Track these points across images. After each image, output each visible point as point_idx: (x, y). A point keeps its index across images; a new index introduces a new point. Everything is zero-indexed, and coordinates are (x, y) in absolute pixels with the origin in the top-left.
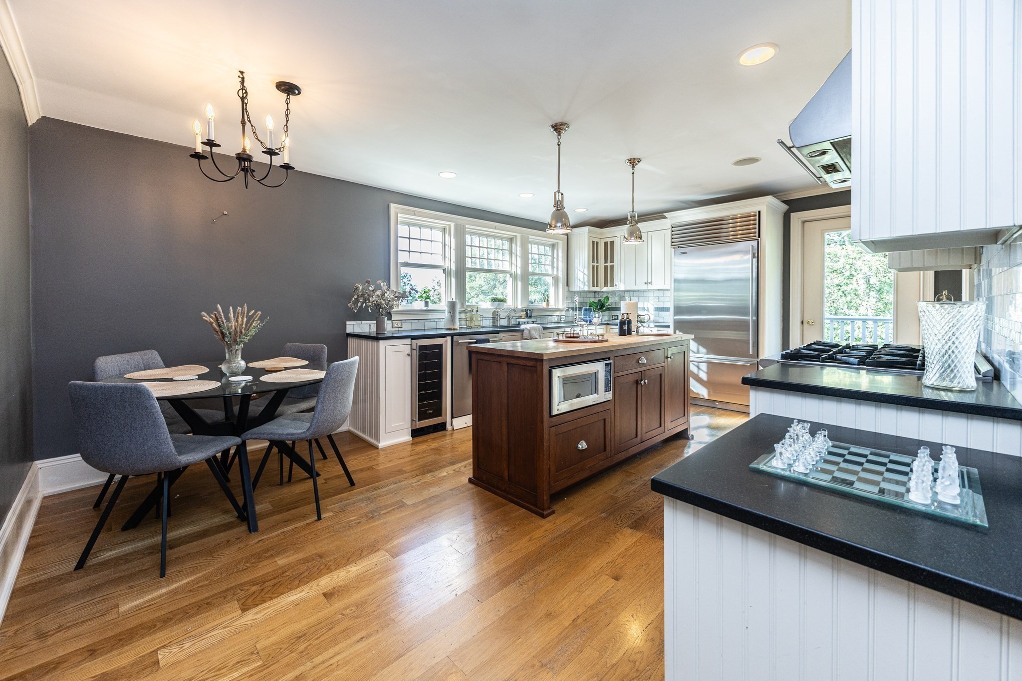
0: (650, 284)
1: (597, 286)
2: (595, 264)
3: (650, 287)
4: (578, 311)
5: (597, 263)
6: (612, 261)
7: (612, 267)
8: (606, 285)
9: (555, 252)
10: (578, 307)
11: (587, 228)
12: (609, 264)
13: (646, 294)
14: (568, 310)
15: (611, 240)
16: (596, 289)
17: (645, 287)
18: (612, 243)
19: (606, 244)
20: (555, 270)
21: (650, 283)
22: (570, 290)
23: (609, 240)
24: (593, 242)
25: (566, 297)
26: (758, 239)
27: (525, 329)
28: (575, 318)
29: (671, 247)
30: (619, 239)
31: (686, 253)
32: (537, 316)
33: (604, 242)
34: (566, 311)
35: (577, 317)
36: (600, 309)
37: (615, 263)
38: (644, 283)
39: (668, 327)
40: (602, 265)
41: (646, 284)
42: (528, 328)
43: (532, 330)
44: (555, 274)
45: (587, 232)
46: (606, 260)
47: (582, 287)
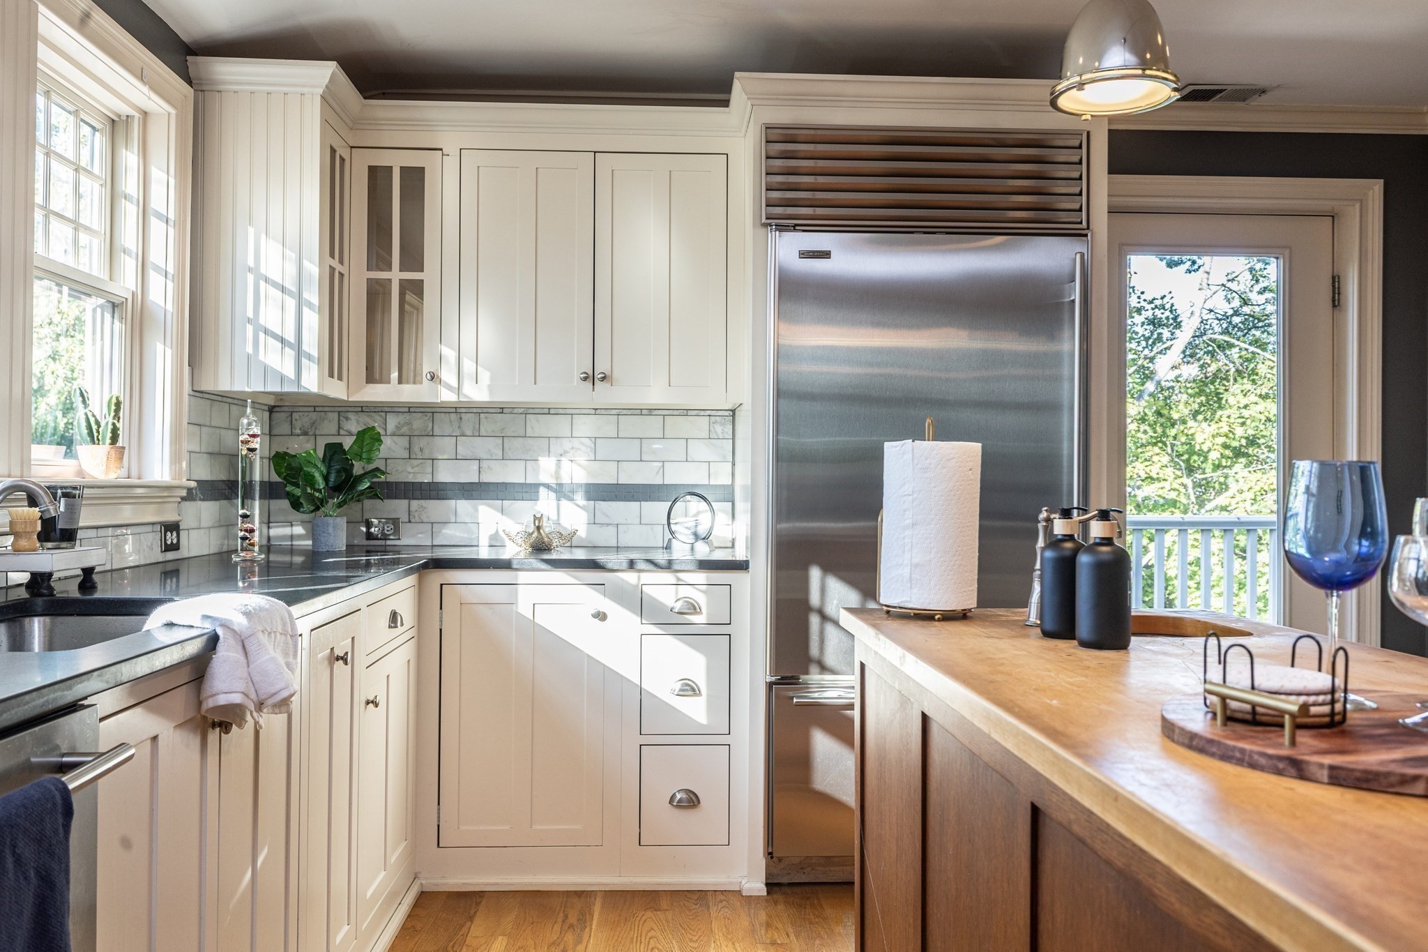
0: (604, 385)
1: (341, 378)
2: (335, 263)
3: (604, 395)
4: (257, 503)
5: (341, 262)
6: (413, 258)
7: (416, 288)
8: (372, 376)
10: (257, 477)
11: (323, 73)
12: (396, 275)
13: (536, 425)
14: (190, 496)
15: (413, 160)
16: (337, 390)
17: (582, 395)
18: (414, 179)
19: (378, 177)
20: (129, 266)
21: (603, 379)
22: (207, 386)
23: (396, 161)
24: (333, 151)
25: (185, 421)
26: (1086, 235)
27: (220, 632)
28: (244, 539)
29: (764, 220)
30: (451, 164)
31: (825, 255)
32: (92, 533)
33: (369, 166)
34: (183, 499)
35: (252, 531)
36: (337, 489)
37: (428, 276)
38: (577, 376)
39: (742, 566)
40: (359, 275)
41: (585, 379)
42: (240, 621)
43: (260, 635)
44: (126, 284)
45: (321, 91)
46: (378, 254)
47: (290, 372)
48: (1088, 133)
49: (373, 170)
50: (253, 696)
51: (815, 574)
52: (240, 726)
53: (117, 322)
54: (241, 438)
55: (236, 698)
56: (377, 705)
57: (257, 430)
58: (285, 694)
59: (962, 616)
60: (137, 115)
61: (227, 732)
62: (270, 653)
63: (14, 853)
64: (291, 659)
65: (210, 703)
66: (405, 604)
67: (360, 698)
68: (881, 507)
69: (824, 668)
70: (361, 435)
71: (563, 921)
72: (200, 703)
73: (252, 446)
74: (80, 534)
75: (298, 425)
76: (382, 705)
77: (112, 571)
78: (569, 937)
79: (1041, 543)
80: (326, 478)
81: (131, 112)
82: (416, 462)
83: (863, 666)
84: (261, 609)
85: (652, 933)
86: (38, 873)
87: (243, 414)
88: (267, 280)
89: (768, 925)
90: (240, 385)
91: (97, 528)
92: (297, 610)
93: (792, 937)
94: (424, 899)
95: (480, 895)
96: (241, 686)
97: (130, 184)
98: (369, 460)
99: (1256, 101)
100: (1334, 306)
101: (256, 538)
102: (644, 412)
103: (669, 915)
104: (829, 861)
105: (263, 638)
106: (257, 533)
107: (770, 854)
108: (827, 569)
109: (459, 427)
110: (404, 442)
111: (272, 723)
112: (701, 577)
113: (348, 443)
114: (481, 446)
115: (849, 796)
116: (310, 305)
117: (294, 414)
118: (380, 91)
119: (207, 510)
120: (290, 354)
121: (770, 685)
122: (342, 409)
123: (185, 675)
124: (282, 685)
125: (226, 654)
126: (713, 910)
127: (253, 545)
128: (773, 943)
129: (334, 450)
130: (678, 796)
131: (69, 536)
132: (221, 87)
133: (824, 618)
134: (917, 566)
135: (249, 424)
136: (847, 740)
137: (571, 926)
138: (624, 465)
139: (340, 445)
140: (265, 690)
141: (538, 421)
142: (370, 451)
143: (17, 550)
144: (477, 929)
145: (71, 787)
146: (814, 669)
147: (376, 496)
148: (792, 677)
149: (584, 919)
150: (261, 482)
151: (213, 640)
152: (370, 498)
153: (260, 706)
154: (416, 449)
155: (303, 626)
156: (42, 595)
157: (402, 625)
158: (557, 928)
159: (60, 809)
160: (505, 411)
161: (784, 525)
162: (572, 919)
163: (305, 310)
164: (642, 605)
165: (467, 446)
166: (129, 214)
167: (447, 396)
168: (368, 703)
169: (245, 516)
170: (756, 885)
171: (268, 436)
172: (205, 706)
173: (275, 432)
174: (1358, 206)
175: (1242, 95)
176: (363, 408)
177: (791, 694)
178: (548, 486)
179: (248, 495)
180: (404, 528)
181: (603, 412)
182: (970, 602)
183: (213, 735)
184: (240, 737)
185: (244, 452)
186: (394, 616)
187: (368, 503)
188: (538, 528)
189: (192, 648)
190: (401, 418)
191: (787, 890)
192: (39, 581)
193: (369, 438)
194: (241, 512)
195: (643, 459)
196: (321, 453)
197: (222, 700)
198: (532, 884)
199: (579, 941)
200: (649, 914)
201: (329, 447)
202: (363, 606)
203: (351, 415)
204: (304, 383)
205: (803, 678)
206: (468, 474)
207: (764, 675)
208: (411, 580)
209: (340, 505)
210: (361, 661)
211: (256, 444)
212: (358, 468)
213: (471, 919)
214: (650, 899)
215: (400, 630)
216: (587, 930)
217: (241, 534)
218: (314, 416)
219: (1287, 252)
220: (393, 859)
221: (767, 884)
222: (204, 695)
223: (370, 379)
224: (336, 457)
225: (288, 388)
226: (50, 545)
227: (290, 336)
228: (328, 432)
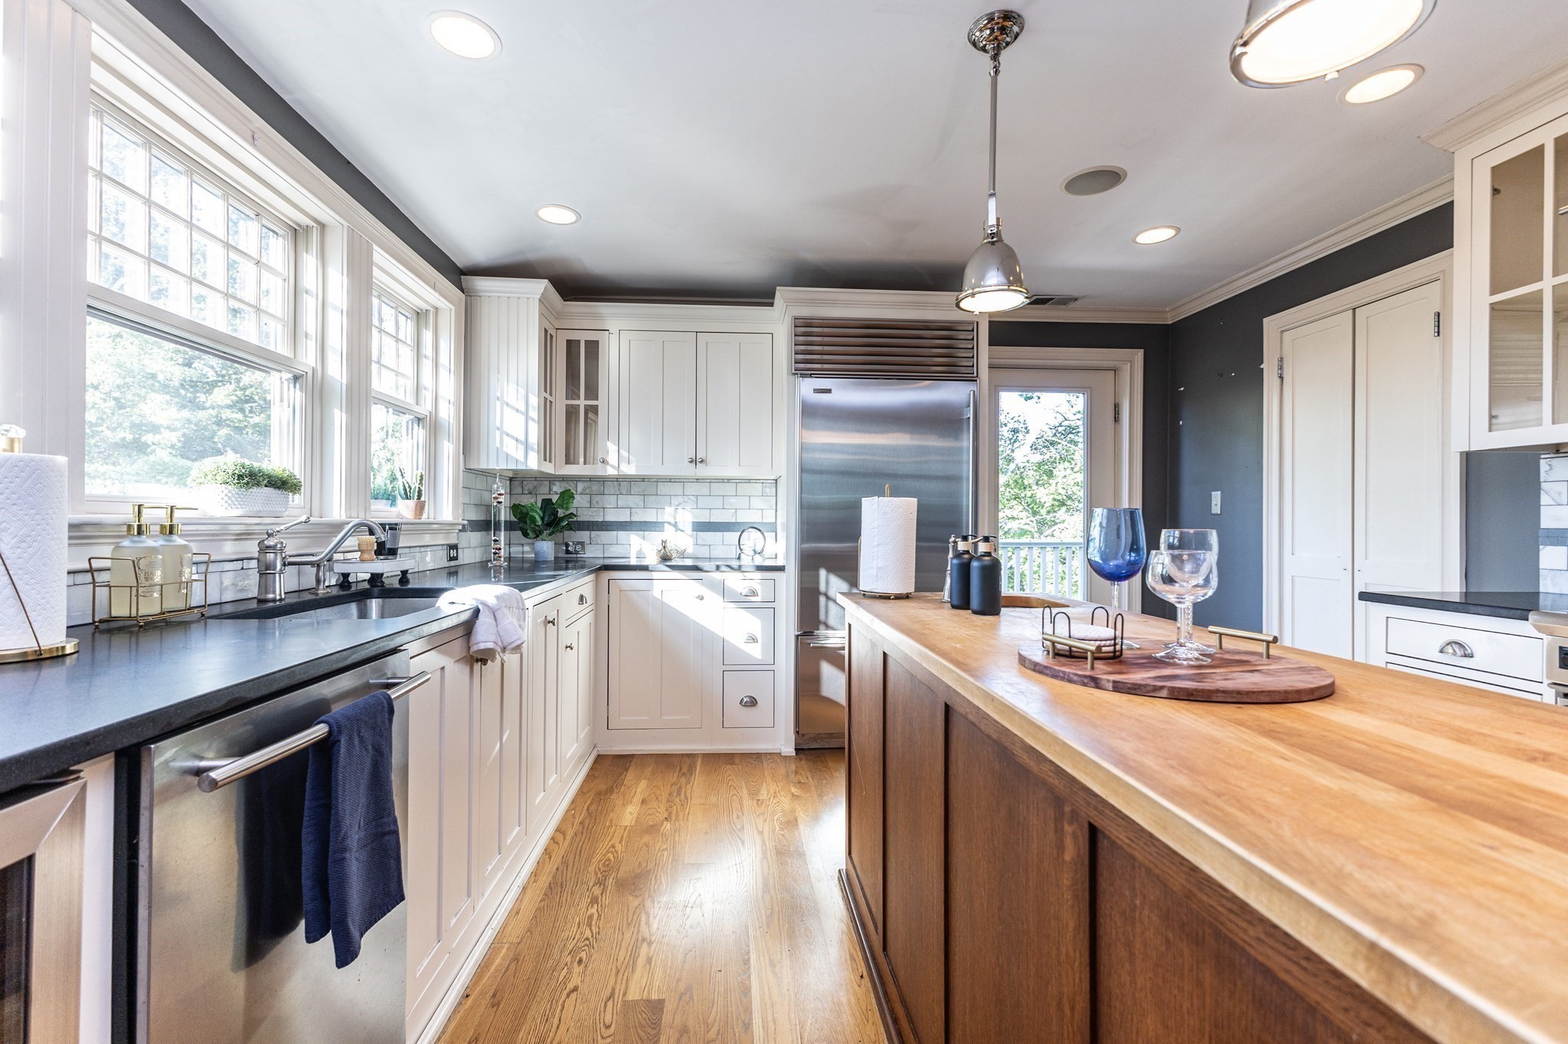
0: (703, 465)
1: (550, 462)
2: (547, 395)
3: (702, 471)
4: (503, 533)
5: (551, 394)
6: (592, 392)
7: (594, 409)
8: (569, 461)
9: (428, 336)
10: (503, 518)
11: (541, 286)
12: (582, 402)
13: (663, 488)
14: (463, 529)
15: (592, 336)
16: (549, 468)
17: (690, 471)
18: (593, 347)
19: (572, 346)
20: (428, 397)
21: (702, 461)
22: (473, 466)
23: (583, 337)
24: (546, 331)
25: (461, 486)
26: (976, 381)
27: (480, 607)
28: (495, 553)
29: (793, 371)
30: (614, 339)
31: (829, 391)
32: (407, 550)
33: (567, 340)
34: (460, 531)
35: (500, 549)
36: (549, 525)
37: (601, 403)
38: (686, 460)
39: (781, 569)
40: (561, 403)
41: (691, 462)
42: (492, 601)
43: (504, 609)
44: (426, 408)
45: (539, 297)
46: (572, 391)
47: (521, 458)
48: (977, 323)
49: (569, 342)
50: (500, 644)
51: (823, 573)
52: (492, 661)
53: (420, 428)
54: (493, 496)
55: (490, 645)
56: (572, 649)
57: (502, 492)
58: (518, 642)
59: (906, 597)
60: (432, 310)
61: (485, 665)
62: (509, 620)
63: (359, 736)
64: (522, 623)
65: (474, 648)
66: (588, 591)
67: (562, 646)
68: (860, 535)
69: (827, 627)
70: (562, 494)
71: (679, 771)
72: (469, 648)
73: (500, 500)
74: (399, 551)
75: (526, 488)
76: (575, 649)
77: (419, 572)
78: (683, 780)
79: (951, 555)
80: (542, 519)
81: (429, 308)
82: (594, 510)
83: (850, 625)
84: (505, 594)
85: (730, 777)
86: (373, 746)
87: (494, 482)
88: (508, 405)
89: (796, 772)
90: (493, 465)
91: (410, 547)
92: (525, 594)
93: (810, 778)
94: (600, 758)
95: (632, 756)
96: (493, 638)
97: (428, 349)
98: (567, 509)
99: (1072, 305)
100: (1115, 421)
101: (502, 552)
102: (725, 481)
103: (740, 767)
104: (831, 736)
105: (506, 611)
106: (502, 551)
107: (797, 732)
108: (829, 570)
109: (619, 490)
110: (587, 498)
111: (511, 659)
112: (759, 575)
113: (555, 498)
114: (632, 500)
115: (842, 699)
116: (533, 420)
117: (525, 483)
118: (574, 297)
119: (475, 537)
120: (522, 448)
121: (797, 637)
122: (551, 479)
123: (460, 632)
124: (517, 637)
125: (484, 622)
126: (765, 764)
127: (500, 557)
128: (799, 782)
129: (547, 503)
130: (745, 700)
131: (393, 552)
132: (481, 294)
133: (828, 598)
134: (881, 568)
135: (498, 488)
136: (841, 668)
137: (684, 774)
138: (713, 511)
139: (551, 500)
140: (507, 640)
141: (664, 486)
142: (568, 503)
143: (362, 560)
144: (630, 776)
145: (393, 697)
146: (822, 627)
147: (571, 529)
148: (810, 632)
149: (691, 769)
150: (505, 521)
151: (477, 612)
152: (568, 530)
153: (504, 649)
154: (594, 502)
155: (529, 604)
156: (377, 586)
157: (586, 603)
158: (676, 774)
159: (386, 709)
160: (645, 480)
161: (805, 546)
162: (685, 770)
163: (530, 423)
164: (723, 591)
165: (623, 501)
166: (427, 366)
167: (611, 471)
168: (567, 648)
169: (495, 541)
170: (789, 750)
171: (509, 495)
172: (472, 650)
173: (512, 493)
174: (1129, 364)
175: (1065, 301)
176: (564, 479)
177: (809, 641)
178: (669, 523)
179: (497, 528)
180: (587, 547)
181: (702, 481)
182: (911, 589)
183: (477, 666)
184: (493, 667)
185: (495, 504)
186: (582, 597)
187: (566, 533)
188: (664, 547)
189: (465, 617)
190: (586, 484)
191: (807, 752)
192: (376, 579)
193: (567, 496)
194: (493, 538)
195: (725, 507)
196: (539, 505)
197: (482, 646)
198: (662, 750)
199: (688, 782)
200: (728, 766)
201: (544, 501)
202: (564, 592)
203: (557, 483)
204: (528, 464)
205: (816, 632)
206: (623, 516)
207: (793, 631)
208: (592, 577)
209: (550, 534)
210: (563, 623)
211: (502, 499)
212: (561, 513)
213: (627, 770)
214: (729, 758)
215: (585, 605)
216: (693, 776)
217: (493, 551)
218: (535, 483)
219: (1089, 391)
220: (582, 736)
221: (796, 749)
222: (471, 643)
223: (568, 462)
224: (548, 507)
225: (521, 467)
226: (382, 557)
227: (522, 438)
228: (543, 493)
